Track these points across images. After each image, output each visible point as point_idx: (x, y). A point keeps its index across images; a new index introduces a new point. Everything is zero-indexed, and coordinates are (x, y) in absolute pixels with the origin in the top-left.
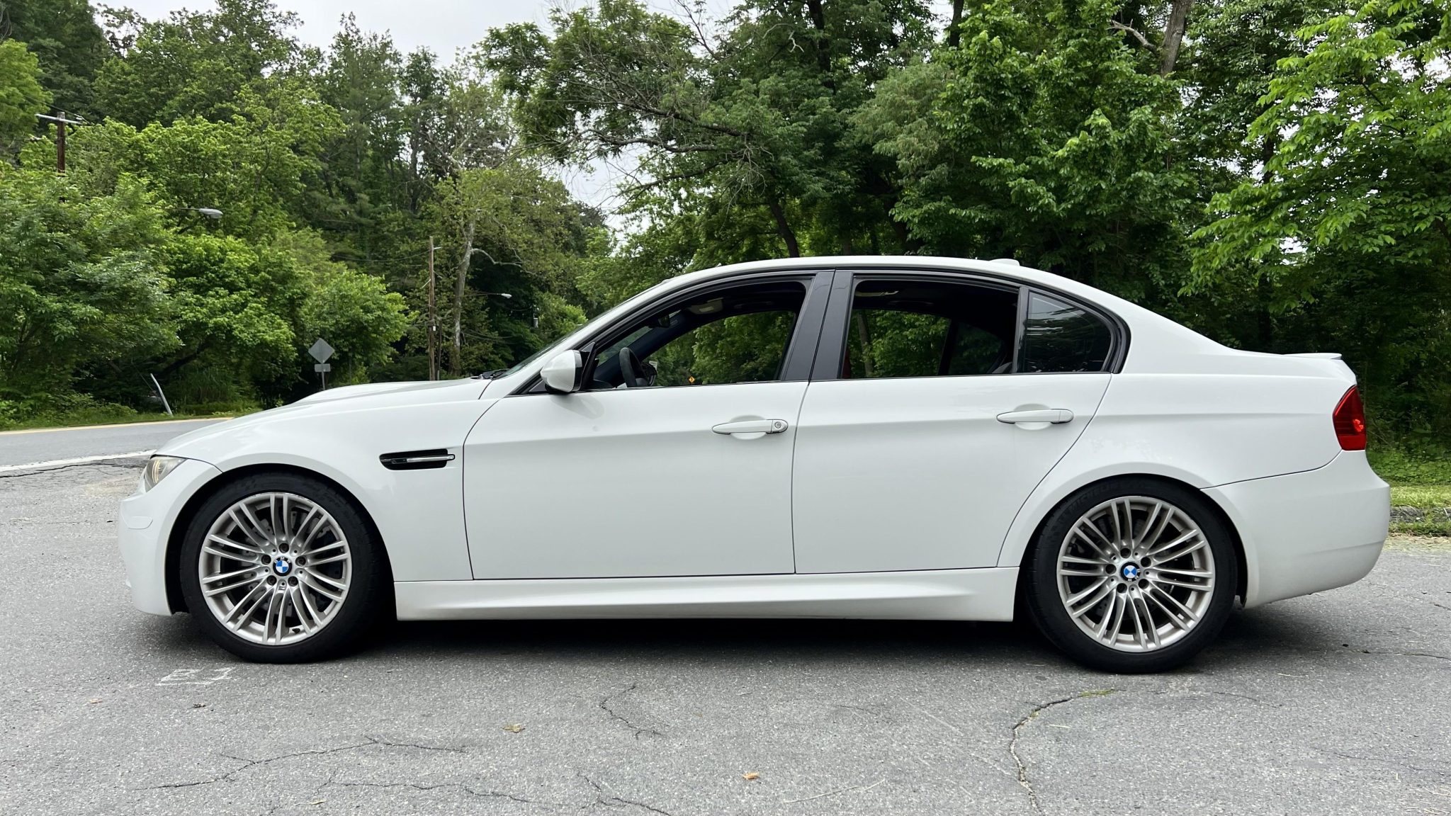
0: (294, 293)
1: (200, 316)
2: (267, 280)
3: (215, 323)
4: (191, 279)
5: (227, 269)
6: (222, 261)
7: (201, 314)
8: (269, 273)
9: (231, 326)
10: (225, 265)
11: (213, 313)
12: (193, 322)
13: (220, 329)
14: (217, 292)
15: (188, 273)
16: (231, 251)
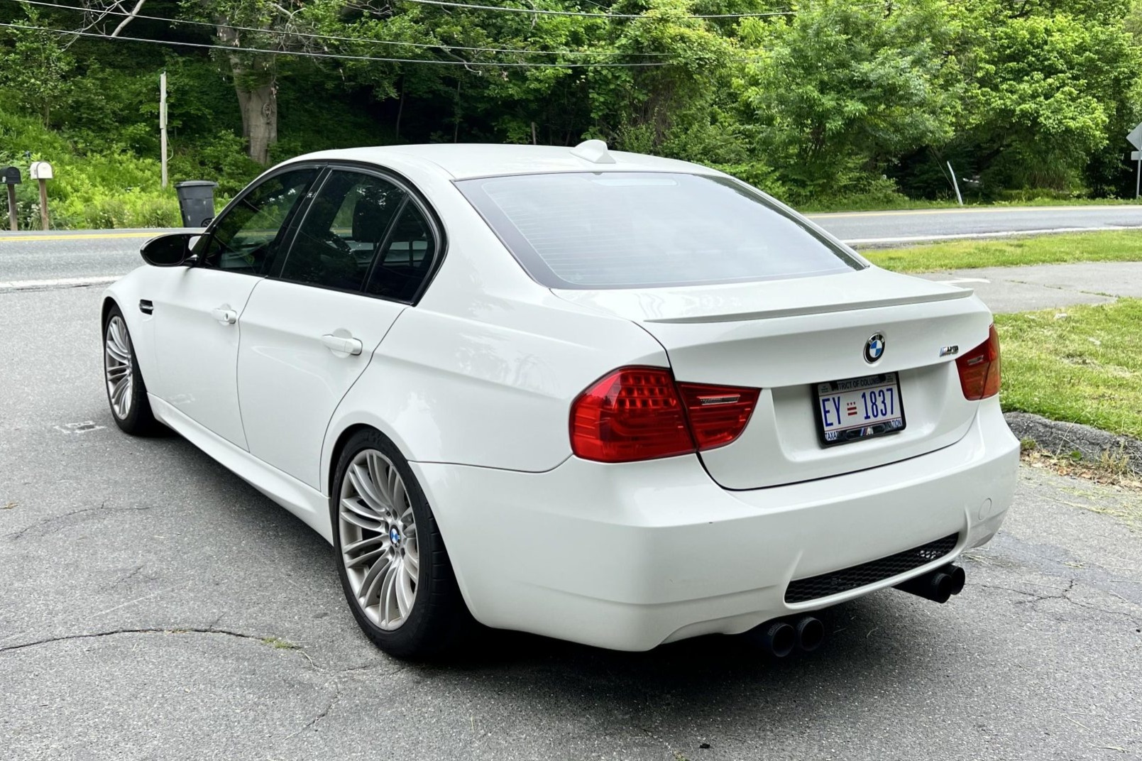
0: (1120, 73)
1: (1008, 102)
2: (1092, 60)
3: (1021, 110)
4: (1011, 64)
5: (1049, 52)
6: (1046, 42)
7: (1009, 101)
8: (1097, 52)
9: (1037, 113)
10: (1046, 47)
11: (1023, 99)
12: (1001, 110)
13: (1027, 116)
14: (1032, 78)
15: (1012, 58)
16: (1059, 30)
